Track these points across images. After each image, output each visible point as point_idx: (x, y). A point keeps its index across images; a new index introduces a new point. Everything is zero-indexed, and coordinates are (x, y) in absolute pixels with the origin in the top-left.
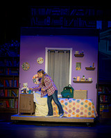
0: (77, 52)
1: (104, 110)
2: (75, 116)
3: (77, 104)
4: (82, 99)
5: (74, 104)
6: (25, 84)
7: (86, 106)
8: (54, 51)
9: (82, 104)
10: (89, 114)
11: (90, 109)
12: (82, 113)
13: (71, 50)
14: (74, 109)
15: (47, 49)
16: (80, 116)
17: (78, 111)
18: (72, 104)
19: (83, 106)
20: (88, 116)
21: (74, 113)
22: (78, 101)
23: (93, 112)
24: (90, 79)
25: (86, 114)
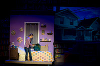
0: (42, 25)
1: (58, 58)
2: (41, 61)
3: (42, 54)
4: (46, 51)
5: (41, 54)
6: (13, 43)
7: (48, 55)
8: (29, 24)
9: (45, 54)
10: (49, 59)
11: (50, 57)
12: (45, 59)
13: (39, 23)
14: (41, 57)
15: (25, 23)
16: (44, 61)
17: (43, 58)
18: (39, 54)
19: (46, 55)
20: (49, 61)
21: (40, 59)
22: (43, 52)
23: (52, 58)
24: (50, 40)
25: (48, 60)
